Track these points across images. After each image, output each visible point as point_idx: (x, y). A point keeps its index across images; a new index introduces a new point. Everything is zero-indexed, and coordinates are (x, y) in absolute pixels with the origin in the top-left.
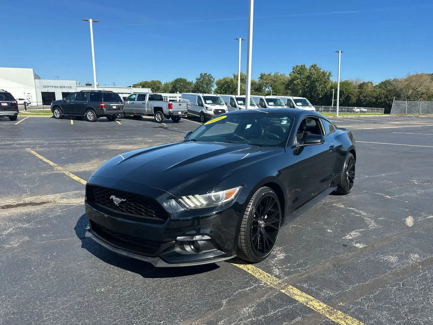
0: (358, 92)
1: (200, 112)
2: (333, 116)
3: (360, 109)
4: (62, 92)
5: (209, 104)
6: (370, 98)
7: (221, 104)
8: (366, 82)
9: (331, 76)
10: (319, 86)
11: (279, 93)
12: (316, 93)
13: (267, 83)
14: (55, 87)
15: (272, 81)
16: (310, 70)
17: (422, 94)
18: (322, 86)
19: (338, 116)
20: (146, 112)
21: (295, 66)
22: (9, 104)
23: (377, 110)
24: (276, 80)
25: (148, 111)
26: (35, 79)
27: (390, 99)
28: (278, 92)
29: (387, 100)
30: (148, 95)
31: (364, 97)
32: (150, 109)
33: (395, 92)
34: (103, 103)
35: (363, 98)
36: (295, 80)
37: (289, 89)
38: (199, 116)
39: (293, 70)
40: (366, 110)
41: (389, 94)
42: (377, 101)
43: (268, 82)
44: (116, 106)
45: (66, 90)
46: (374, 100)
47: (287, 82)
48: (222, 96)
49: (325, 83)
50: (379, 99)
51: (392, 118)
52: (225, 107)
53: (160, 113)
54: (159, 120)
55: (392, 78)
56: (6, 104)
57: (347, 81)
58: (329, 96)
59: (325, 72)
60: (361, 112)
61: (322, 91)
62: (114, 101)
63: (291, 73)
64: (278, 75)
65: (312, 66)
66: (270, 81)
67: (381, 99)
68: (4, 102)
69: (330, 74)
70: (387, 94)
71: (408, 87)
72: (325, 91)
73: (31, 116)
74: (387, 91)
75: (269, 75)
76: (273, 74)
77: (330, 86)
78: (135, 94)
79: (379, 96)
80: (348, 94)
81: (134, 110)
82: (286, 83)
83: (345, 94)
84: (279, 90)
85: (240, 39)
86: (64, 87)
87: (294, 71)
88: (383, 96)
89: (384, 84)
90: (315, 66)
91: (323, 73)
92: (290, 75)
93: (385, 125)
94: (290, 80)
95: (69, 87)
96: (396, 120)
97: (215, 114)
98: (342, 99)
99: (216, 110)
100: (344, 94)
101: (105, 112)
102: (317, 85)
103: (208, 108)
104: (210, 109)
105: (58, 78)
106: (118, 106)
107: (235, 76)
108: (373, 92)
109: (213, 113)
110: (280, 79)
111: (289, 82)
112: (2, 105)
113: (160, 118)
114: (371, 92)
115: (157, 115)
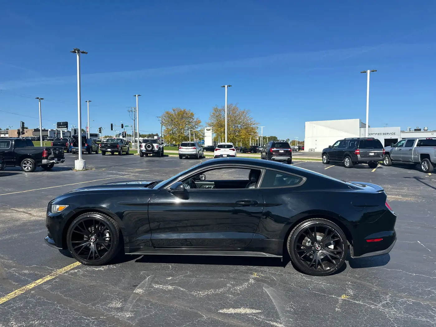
4: (385, 139)
14: (378, 134)
20: (412, 160)
22: (285, 151)
25: (414, 158)
26: (360, 128)
30: (418, 140)
32: (416, 156)
34: (359, 150)
44: (374, 153)
45: (388, 137)
53: (427, 161)
54: (426, 169)
56: (283, 151)
62: (372, 148)
68: (281, 149)
73: (309, 161)
78: (403, 139)
81: (400, 157)
86: (388, 134)
95: (392, 134)
101: (359, 159)
105: (387, 125)
106: (376, 153)
112: (280, 152)
113: (427, 167)
115: (423, 164)
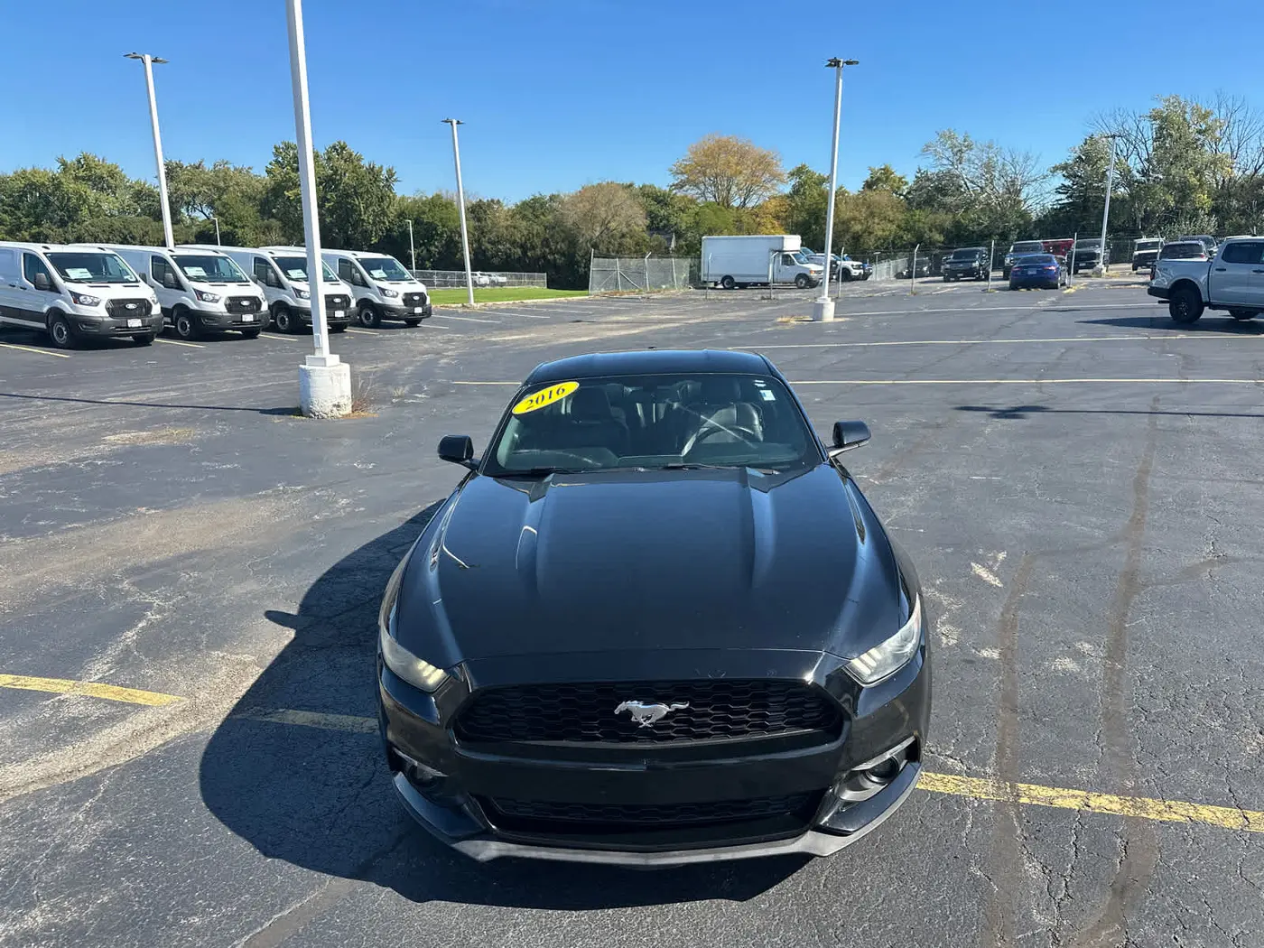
0: (476, 230)
1: (45, 310)
2: (460, 305)
3: (490, 276)
5: (78, 281)
6: (508, 245)
7: (128, 281)
8: (485, 201)
9: (395, 180)
10: (366, 208)
11: (243, 227)
12: (360, 230)
13: (194, 195)
15: (210, 190)
16: (329, 159)
17: (623, 236)
18: (373, 211)
19: (475, 305)
21: (281, 146)
23: (529, 277)
24: (222, 184)
27: (553, 248)
28: (239, 224)
29: (547, 250)
31: (493, 243)
33: (563, 231)
35: (489, 246)
36: (289, 189)
37: (273, 216)
38: (43, 326)
39: (275, 155)
40: (504, 279)
41: (552, 236)
42: (525, 253)
43: (195, 190)
46: (519, 251)
47: (261, 192)
48: (122, 253)
49: (381, 199)
50: (530, 250)
51: (599, 305)
52: (144, 292)
55: (547, 194)
57: (439, 197)
58: (399, 240)
59: (377, 167)
60: (493, 283)
61: (374, 224)
63: (270, 166)
64: (228, 169)
65: (334, 147)
66: (204, 189)
67: (533, 248)
69: (391, 174)
70: (547, 236)
71: (589, 217)
72: (384, 223)
74: (546, 228)
75: (198, 168)
76: (208, 166)
77: (396, 210)
79: (529, 240)
80: (449, 233)
82: (259, 196)
83: (442, 233)
84: (240, 219)
85: (148, 59)
87: (280, 159)
88: (537, 241)
89: (532, 208)
90: (343, 148)
91: (372, 169)
92: (269, 172)
93: (604, 326)
94: (273, 189)
96: (611, 310)
97: (111, 316)
98: (437, 247)
99: (112, 301)
100: (438, 235)
102: (359, 206)
103: (81, 298)
104: (89, 300)
107: (64, 164)
108: (512, 229)
109: (105, 314)
110: (237, 184)
111: (267, 193)
114: (507, 228)
